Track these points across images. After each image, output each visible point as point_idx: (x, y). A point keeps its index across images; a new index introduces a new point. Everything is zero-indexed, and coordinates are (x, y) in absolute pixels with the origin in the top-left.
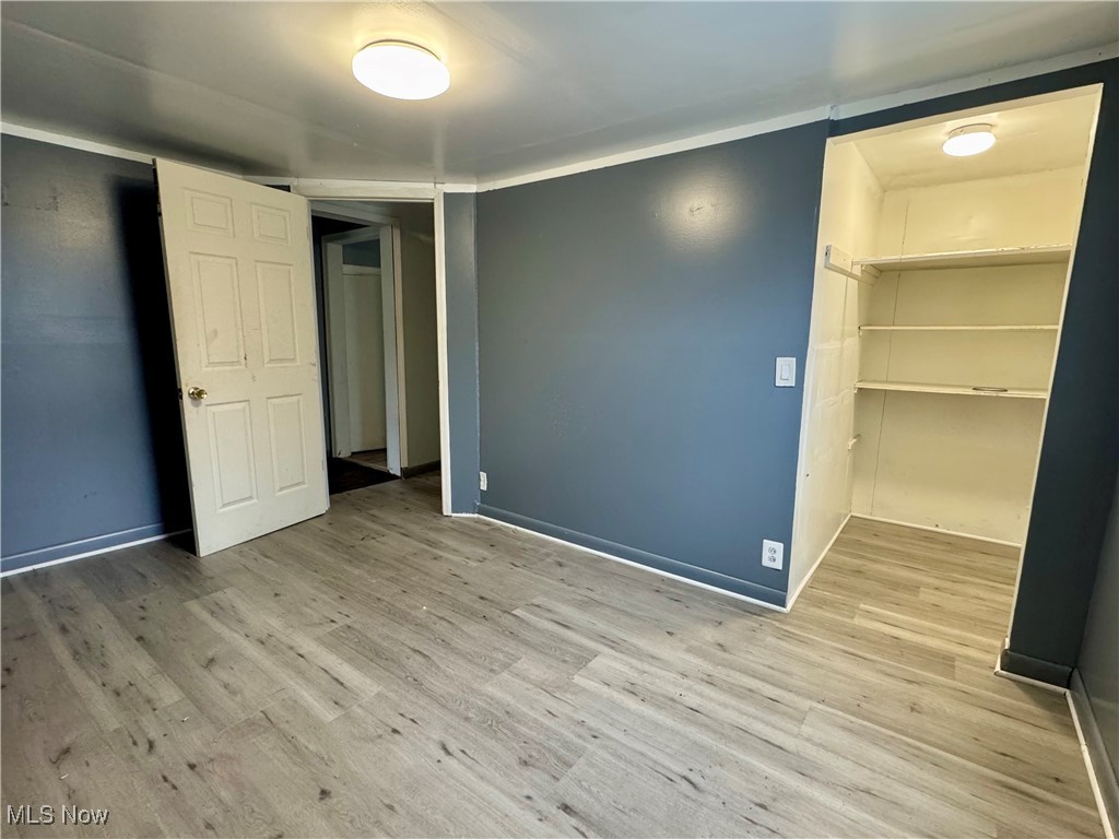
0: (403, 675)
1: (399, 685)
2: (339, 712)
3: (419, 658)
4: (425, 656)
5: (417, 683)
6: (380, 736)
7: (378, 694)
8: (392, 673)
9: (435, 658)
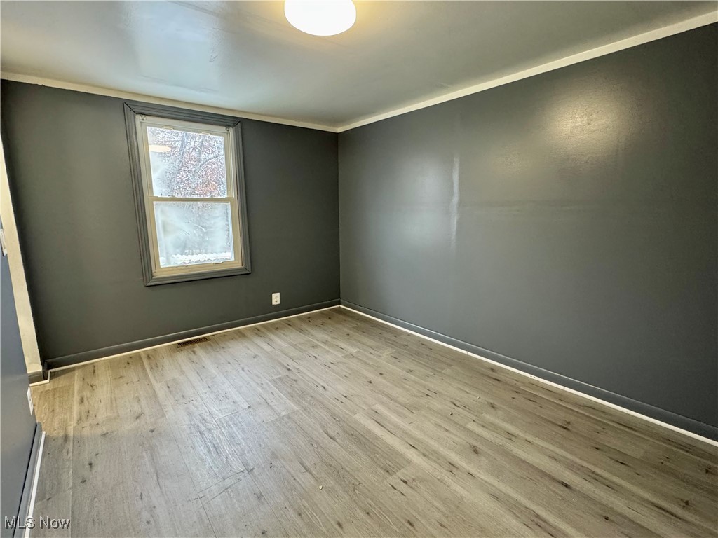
0: (341, 422)
1: (344, 417)
2: (374, 407)
3: (332, 434)
4: (327, 434)
5: (334, 417)
6: (352, 396)
7: (355, 414)
8: (348, 425)
9: (321, 431)
